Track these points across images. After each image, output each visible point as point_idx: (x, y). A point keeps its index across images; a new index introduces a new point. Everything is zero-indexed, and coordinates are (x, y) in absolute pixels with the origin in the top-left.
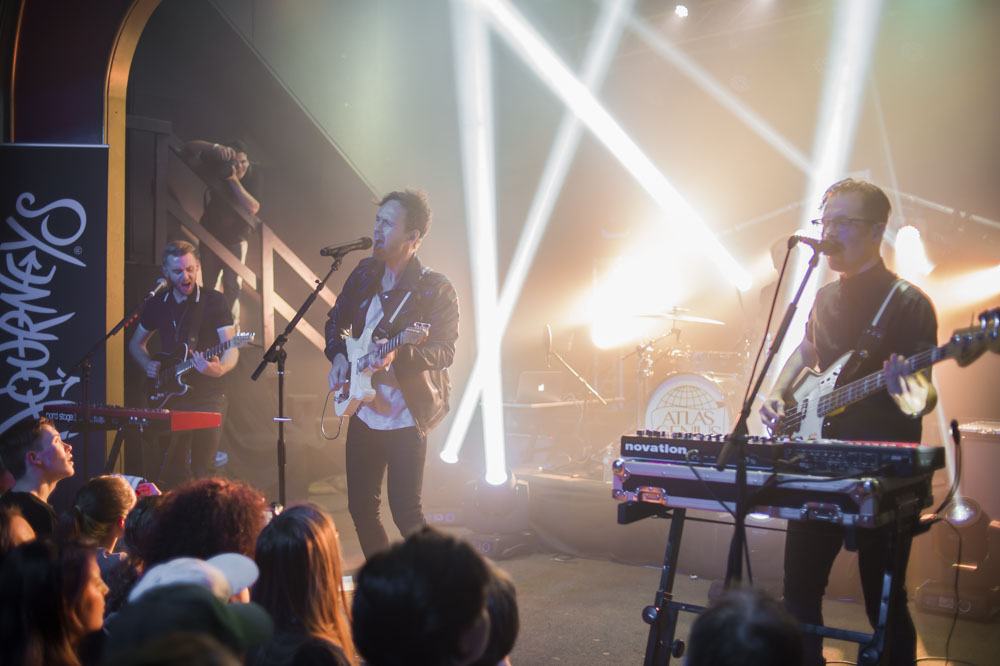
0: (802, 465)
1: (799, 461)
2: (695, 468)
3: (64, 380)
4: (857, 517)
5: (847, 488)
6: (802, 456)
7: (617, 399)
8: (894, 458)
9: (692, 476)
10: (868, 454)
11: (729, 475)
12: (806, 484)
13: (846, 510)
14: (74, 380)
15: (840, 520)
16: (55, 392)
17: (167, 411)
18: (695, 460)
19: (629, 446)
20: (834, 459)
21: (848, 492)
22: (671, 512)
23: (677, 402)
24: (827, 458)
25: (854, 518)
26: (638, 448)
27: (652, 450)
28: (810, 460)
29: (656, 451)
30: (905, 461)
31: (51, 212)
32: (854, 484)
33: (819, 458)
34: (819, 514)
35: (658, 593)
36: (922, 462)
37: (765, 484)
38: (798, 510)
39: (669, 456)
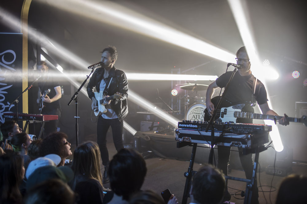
0: (231, 130)
1: (230, 129)
2: (200, 132)
3: (10, 105)
4: (246, 146)
5: (243, 137)
6: (231, 128)
7: (178, 111)
8: (257, 128)
9: (199, 134)
10: (250, 127)
11: (209, 134)
12: (232, 136)
13: (243, 144)
14: (13, 105)
15: (241, 147)
16: (7, 109)
17: (42, 115)
18: (200, 129)
19: (180, 125)
20: (240, 129)
22: (193, 144)
23: (196, 112)
24: (238, 128)
25: (245, 146)
26: (183, 125)
27: (187, 126)
28: (233, 129)
30: (260, 129)
31: (5, 54)
32: (245, 136)
33: (236, 128)
34: (235, 145)
35: (189, 168)
36: (265, 130)
37: (220, 136)
38: (229, 144)
39: (192, 128)
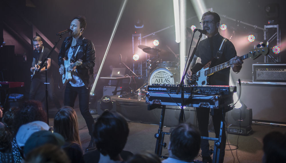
0: (199, 92)
1: (198, 91)
2: (170, 94)
5: (211, 98)
6: (199, 90)
8: (223, 90)
9: (169, 96)
10: (216, 89)
11: (179, 96)
12: (200, 97)
13: (211, 104)
18: (169, 92)
19: (150, 89)
20: (207, 90)
21: (212, 99)
22: (162, 107)
23: (159, 76)
24: (205, 90)
25: (213, 106)
26: (152, 89)
27: (156, 89)
28: (201, 91)
29: (158, 89)
30: (227, 90)
32: (213, 97)
33: (203, 90)
35: (159, 130)
36: (231, 91)
37: (189, 98)
38: (198, 105)
39: (161, 91)
